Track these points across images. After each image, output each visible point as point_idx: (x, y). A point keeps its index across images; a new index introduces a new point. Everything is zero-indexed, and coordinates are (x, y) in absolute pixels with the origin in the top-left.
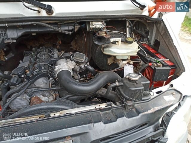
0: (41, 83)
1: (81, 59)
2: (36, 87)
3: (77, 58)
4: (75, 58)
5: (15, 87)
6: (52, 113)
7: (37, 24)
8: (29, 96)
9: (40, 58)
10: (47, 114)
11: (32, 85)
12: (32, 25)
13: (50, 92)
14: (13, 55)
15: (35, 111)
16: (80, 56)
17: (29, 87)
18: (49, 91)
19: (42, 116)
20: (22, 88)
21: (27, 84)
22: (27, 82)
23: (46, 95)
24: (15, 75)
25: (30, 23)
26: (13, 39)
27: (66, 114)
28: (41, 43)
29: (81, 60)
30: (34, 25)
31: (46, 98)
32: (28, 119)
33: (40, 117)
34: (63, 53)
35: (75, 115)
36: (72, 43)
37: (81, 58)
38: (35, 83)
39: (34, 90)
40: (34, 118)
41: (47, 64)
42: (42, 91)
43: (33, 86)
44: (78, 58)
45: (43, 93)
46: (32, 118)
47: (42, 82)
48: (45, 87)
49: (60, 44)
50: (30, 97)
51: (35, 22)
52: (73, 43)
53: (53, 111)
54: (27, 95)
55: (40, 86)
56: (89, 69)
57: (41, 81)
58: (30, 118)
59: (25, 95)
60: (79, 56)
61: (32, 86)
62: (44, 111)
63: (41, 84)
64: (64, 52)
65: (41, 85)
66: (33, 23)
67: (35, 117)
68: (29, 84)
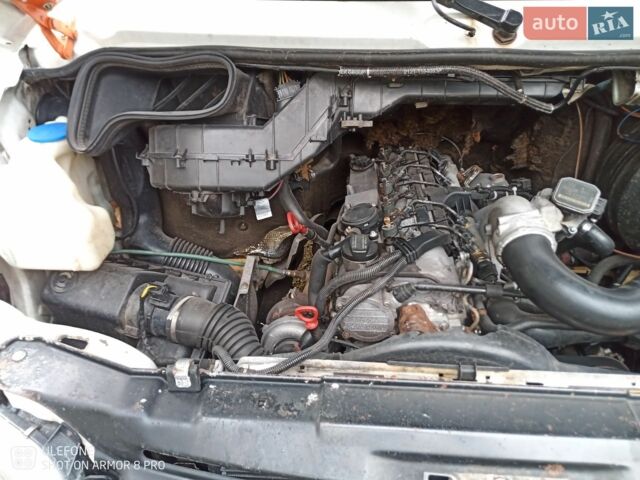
0: (436, 264)
1: (584, 204)
2: (421, 276)
3: (566, 198)
4: (560, 196)
5: (362, 267)
6: (483, 370)
7: (457, 74)
8: (399, 300)
9: (411, 184)
10: (467, 369)
11: (409, 266)
12: (443, 75)
13: (460, 297)
14: (332, 165)
15: (433, 351)
16: (579, 193)
17: (401, 273)
18: (458, 295)
19: (447, 374)
20: (382, 270)
21: (397, 260)
22: (397, 255)
23: (444, 305)
24: (352, 227)
25: (439, 69)
26: (366, 117)
27: (529, 384)
28: (405, 134)
29: (583, 208)
30: (449, 75)
31: (441, 314)
32: (404, 371)
33: (441, 375)
34: (476, 174)
35: (572, 396)
36: (517, 141)
37: (583, 200)
38: (419, 263)
39: (418, 283)
40: (422, 372)
41: (442, 207)
42: (435, 290)
43: (414, 272)
44: (570, 196)
45: (435, 297)
46: (419, 372)
47: (440, 264)
48: (449, 281)
49: (475, 142)
50: (400, 304)
51: (454, 68)
52: (520, 144)
53: (486, 364)
54: (395, 296)
55: (432, 274)
56: (597, 239)
57: (436, 259)
58: (413, 371)
59: (387, 294)
60: (576, 191)
61: (410, 270)
62: (460, 360)
63: (435, 267)
64: (480, 170)
65: (438, 273)
66: (448, 68)
67: (428, 373)
68: (404, 261)
